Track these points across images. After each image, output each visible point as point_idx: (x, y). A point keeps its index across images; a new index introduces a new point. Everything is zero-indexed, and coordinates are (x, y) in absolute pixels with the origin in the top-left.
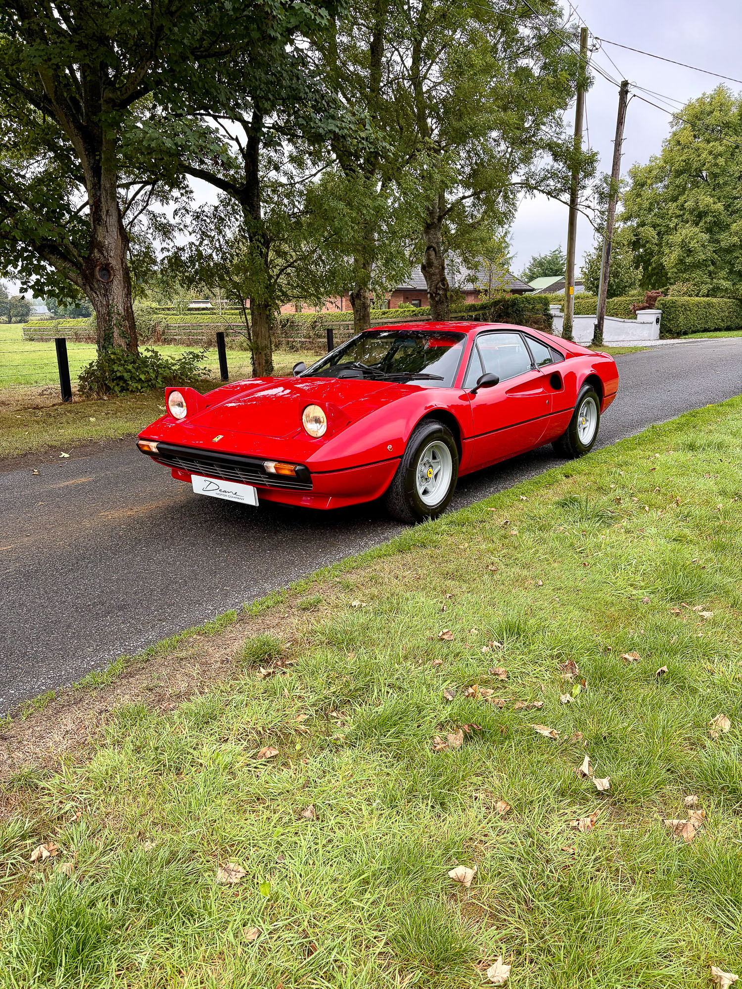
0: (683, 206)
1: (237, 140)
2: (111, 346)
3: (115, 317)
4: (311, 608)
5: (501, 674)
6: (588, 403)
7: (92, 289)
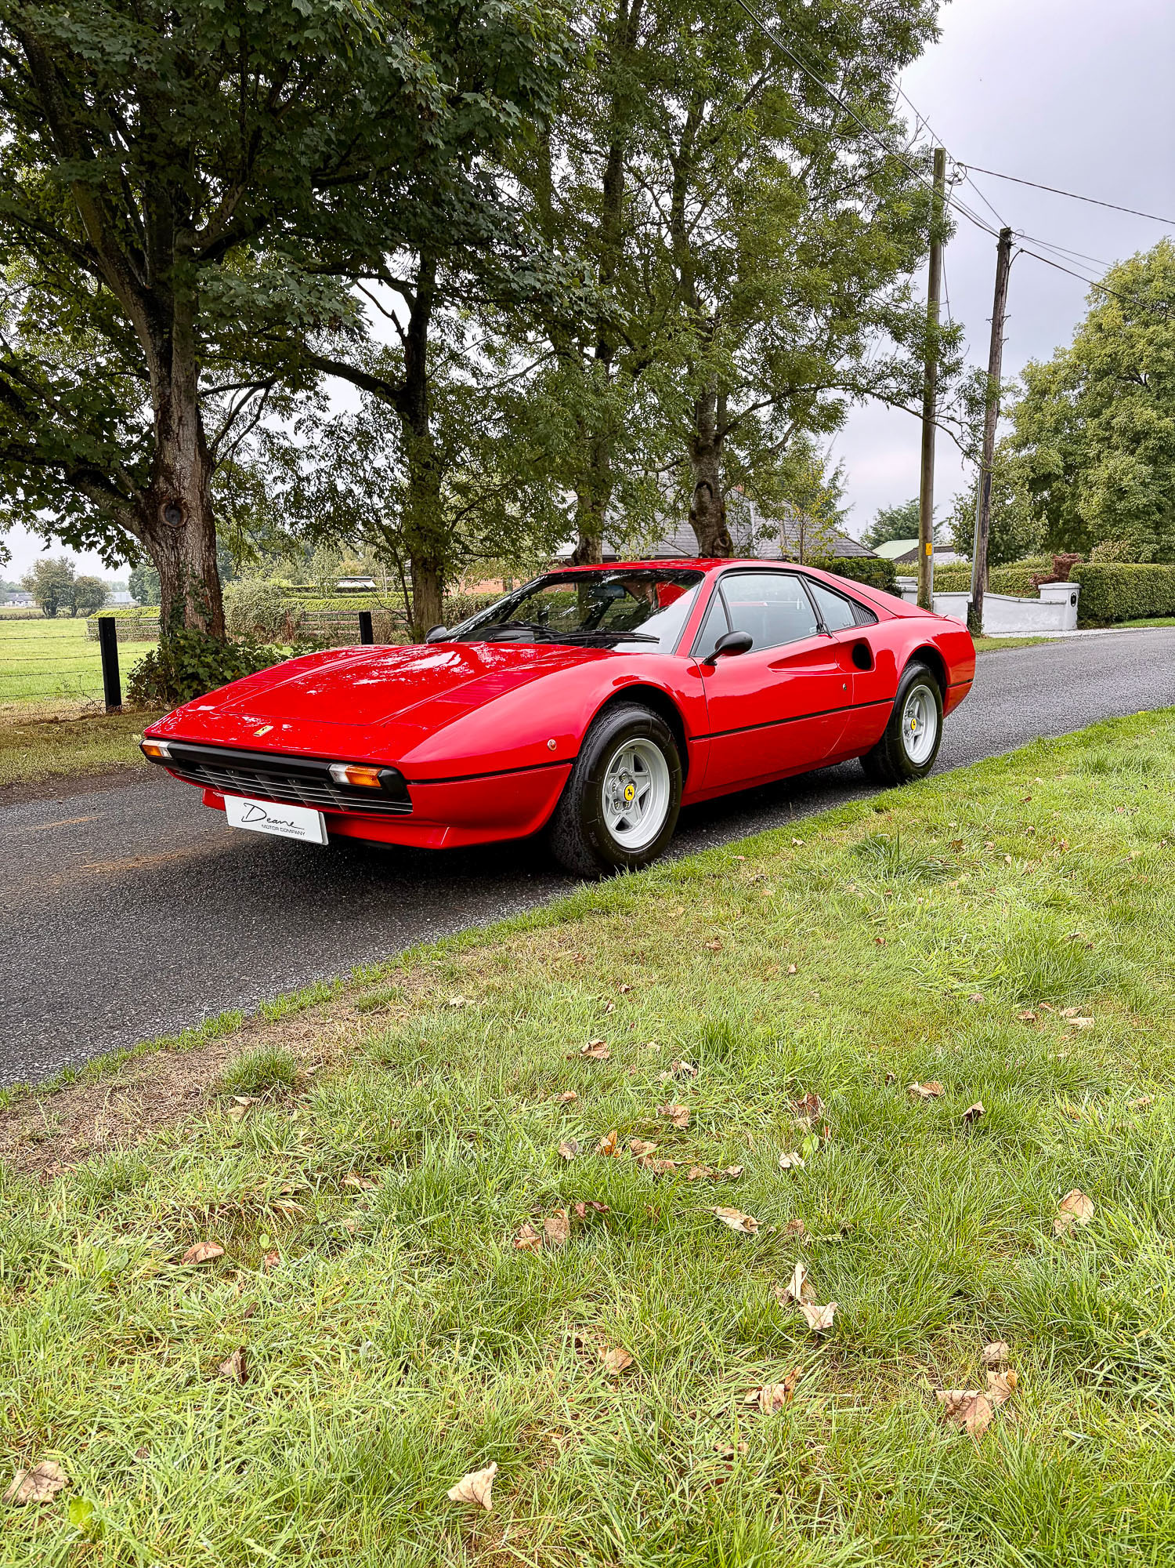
0: (1108, 423)
1: (393, 317)
2: (180, 626)
3: (188, 581)
4: (376, 1007)
5: (678, 1117)
6: (922, 694)
7: (153, 538)
